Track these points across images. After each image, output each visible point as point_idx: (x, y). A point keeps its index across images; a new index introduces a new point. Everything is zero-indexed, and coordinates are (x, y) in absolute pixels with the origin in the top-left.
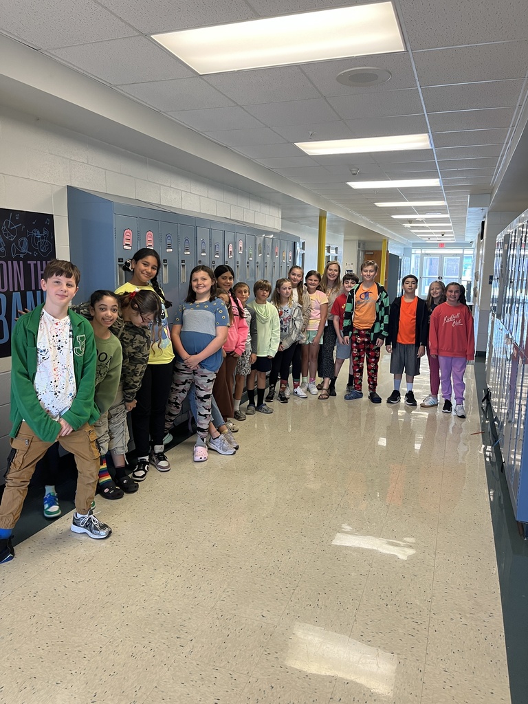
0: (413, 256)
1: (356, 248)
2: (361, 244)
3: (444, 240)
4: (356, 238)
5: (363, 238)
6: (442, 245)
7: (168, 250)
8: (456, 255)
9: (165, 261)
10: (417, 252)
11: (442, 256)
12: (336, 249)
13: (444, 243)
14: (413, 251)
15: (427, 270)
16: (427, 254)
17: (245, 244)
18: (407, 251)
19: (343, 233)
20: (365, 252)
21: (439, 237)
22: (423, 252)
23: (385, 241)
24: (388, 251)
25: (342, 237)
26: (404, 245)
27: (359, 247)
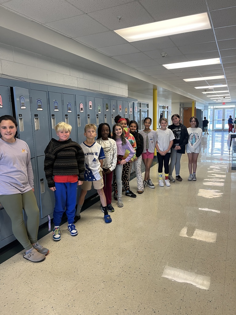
0: (209, 110)
1: (179, 107)
2: (181, 104)
3: (225, 101)
4: (179, 101)
5: (182, 101)
6: (224, 104)
7: (22, 108)
8: (232, 108)
9: (20, 115)
10: (211, 108)
11: (224, 109)
12: (168, 107)
13: (225, 102)
14: (209, 107)
15: (217, 117)
16: (216, 109)
17: (94, 104)
18: (206, 108)
19: (171, 99)
20: (184, 108)
21: (222, 99)
22: (214, 107)
23: (194, 102)
24: (195, 108)
25: (170, 101)
26: (204, 104)
27: (180, 106)
